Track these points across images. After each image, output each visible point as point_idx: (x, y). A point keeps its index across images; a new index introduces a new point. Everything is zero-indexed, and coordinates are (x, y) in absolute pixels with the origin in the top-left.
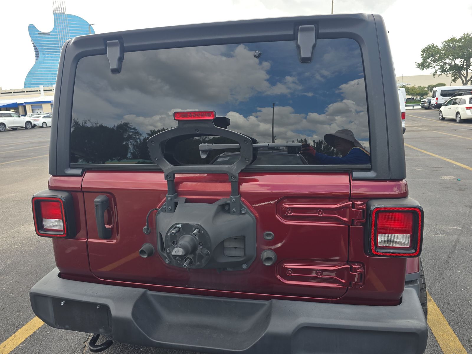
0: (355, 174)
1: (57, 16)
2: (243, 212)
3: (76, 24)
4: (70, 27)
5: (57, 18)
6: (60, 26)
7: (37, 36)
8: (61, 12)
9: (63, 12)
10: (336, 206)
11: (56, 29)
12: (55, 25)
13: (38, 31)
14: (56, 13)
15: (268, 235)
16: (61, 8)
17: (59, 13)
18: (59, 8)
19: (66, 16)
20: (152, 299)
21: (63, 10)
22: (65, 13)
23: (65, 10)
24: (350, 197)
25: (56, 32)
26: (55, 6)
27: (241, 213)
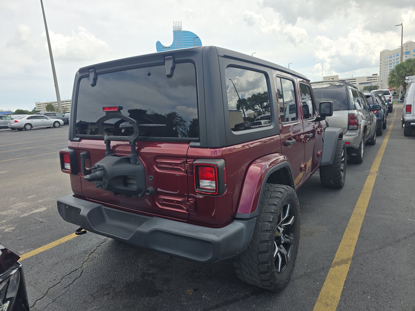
0: (192, 144)
1: (175, 33)
2: (137, 163)
3: (188, 38)
4: (184, 40)
5: (175, 35)
6: (177, 41)
7: (162, 49)
8: (178, 29)
9: (180, 29)
10: (179, 162)
11: (175, 44)
12: (174, 41)
13: (163, 46)
14: (175, 31)
15: (151, 178)
16: (179, 26)
17: (177, 31)
18: (177, 26)
19: (182, 32)
20: (104, 211)
21: (180, 28)
22: (181, 30)
23: (181, 28)
24: (187, 157)
25: (174, 45)
26: (175, 25)
27: (136, 164)
